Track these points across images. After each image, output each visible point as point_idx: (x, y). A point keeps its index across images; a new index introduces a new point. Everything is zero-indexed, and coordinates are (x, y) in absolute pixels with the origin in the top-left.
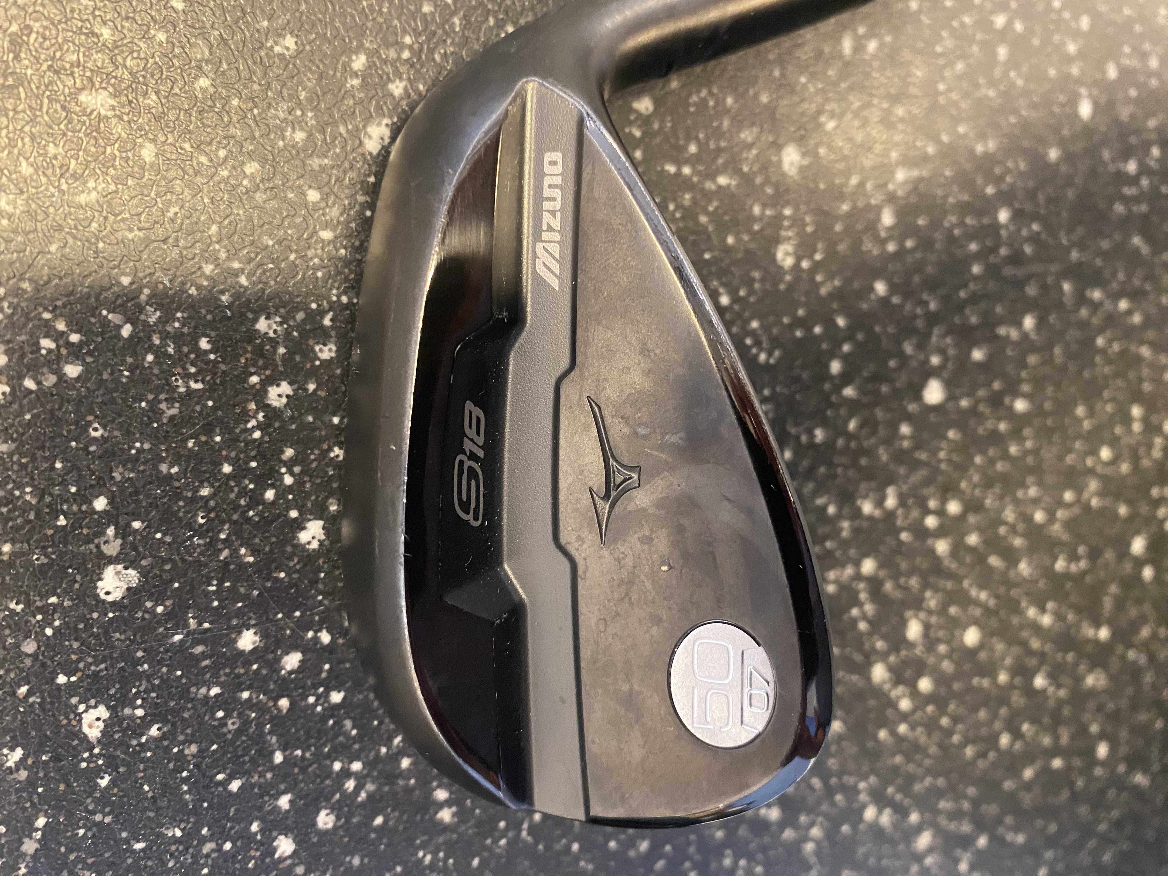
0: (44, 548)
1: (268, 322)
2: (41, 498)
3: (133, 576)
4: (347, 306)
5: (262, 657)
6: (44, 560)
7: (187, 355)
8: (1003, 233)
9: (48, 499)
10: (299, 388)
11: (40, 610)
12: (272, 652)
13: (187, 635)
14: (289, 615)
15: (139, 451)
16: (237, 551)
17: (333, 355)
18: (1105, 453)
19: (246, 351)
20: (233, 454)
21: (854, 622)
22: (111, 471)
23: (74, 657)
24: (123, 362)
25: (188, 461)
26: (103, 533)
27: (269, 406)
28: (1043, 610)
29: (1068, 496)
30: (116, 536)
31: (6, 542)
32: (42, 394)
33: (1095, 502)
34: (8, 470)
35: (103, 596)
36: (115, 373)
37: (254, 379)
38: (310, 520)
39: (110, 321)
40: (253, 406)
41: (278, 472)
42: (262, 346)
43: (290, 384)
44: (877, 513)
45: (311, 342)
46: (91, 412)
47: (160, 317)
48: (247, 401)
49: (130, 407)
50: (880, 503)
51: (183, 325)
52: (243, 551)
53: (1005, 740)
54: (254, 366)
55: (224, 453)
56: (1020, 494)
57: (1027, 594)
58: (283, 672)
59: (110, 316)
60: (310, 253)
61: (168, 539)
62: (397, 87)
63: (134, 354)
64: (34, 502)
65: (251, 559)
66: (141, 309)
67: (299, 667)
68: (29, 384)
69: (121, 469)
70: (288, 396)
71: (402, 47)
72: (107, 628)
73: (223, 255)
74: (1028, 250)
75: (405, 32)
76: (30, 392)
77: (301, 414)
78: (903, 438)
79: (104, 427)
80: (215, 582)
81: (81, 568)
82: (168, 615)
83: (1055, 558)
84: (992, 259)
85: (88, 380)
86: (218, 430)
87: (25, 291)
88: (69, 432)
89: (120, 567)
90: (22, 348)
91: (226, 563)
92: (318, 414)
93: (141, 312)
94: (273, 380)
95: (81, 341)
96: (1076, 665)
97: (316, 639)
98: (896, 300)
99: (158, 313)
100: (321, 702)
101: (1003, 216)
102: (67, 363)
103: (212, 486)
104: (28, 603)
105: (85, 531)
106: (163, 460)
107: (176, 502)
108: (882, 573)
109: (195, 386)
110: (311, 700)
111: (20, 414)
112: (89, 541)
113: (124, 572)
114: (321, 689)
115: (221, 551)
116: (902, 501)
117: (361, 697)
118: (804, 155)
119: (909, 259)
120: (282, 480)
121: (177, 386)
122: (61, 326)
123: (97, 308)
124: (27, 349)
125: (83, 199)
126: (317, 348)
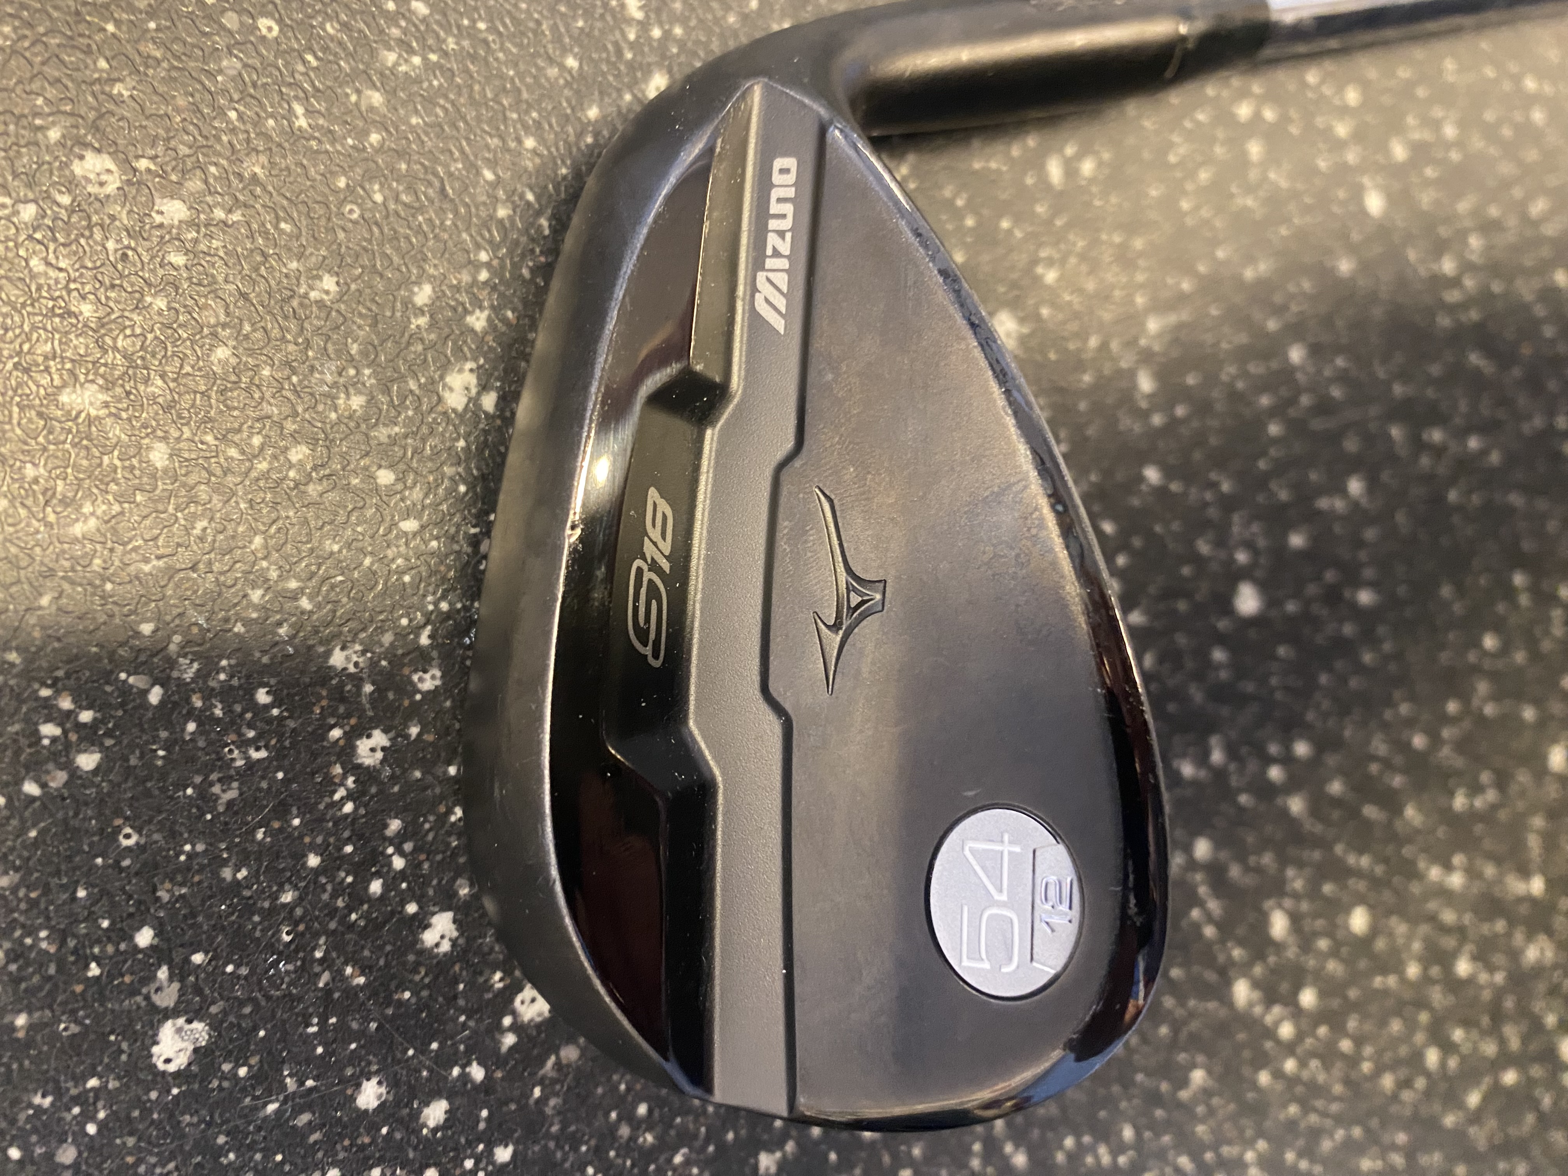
0: (73, 1012)
1: (345, 653)
2: (63, 943)
3: (200, 1030)
4: (448, 616)
5: (393, 1115)
6: (74, 1029)
7: (241, 715)
8: (1300, 376)
9: (72, 943)
10: (398, 736)
11: (75, 1100)
12: (406, 1106)
13: (284, 1102)
14: (422, 1049)
15: (190, 856)
16: (341, 972)
17: (438, 682)
18: (1489, 642)
19: (320, 698)
20: (319, 840)
21: (1197, 927)
22: (155, 890)
23: (130, 1160)
24: (155, 739)
25: (259, 860)
26: (154, 977)
27: (360, 766)
28: (1448, 867)
29: (1452, 707)
30: (171, 979)
31: (20, 1011)
32: (49, 799)
33: (1489, 710)
34: (12, 911)
35: (161, 1066)
36: (147, 755)
37: (336, 733)
38: (434, 914)
39: (131, 686)
40: (338, 770)
41: (383, 853)
42: (341, 685)
43: (385, 731)
44: (1203, 774)
45: (406, 671)
46: (118, 812)
47: (198, 670)
48: (330, 764)
49: (171, 798)
50: (1203, 759)
51: (232, 677)
52: (349, 970)
53: (1432, 1057)
54: (333, 715)
55: (307, 840)
56: (1388, 715)
57: (1425, 850)
58: (425, 1131)
59: (131, 680)
60: (390, 553)
61: (244, 971)
62: (478, 319)
63: (169, 726)
64: (52, 949)
65: (361, 980)
66: (172, 663)
67: (446, 1120)
68: (31, 788)
69: (168, 885)
70: (383, 749)
71: (477, 266)
72: (172, 1111)
73: (274, 574)
74: (1336, 392)
75: (478, 247)
76: (32, 799)
77: (405, 771)
78: (1219, 666)
79: (139, 832)
80: (316, 1020)
81: (127, 1032)
82: (256, 1078)
83: (1451, 794)
84: (1292, 412)
85: (110, 770)
86: (294, 811)
87: (12, 665)
88: (91, 845)
89: (181, 1021)
90: (15, 741)
91: (328, 991)
92: (427, 766)
93: (172, 669)
94: (362, 731)
95: (95, 719)
96: (1509, 935)
97: (465, 1077)
98: (1175, 487)
99: (196, 666)
100: (482, 1165)
101: (1296, 354)
102: (79, 752)
103: (296, 887)
104: (59, 1093)
105: (127, 979)
106: (225, 863)
107: (250, 919)
108: (1223, 855)
109: (256, 755)
110: (469, 1164)
111: (22, 831)
112: (133, 991)
113: (187, 1027)
114: (481, 1147)
115: (318, 976)
116: (1232, 752)
117: (537, 1148)
118: (1022, 320)
119: (1184, 431)
120: (390, 864)
121: (233, 760)
122: (66, 703)
123: (111, 672)
124: (23, 742)
125: (78, 529)
126: (415, 678)
